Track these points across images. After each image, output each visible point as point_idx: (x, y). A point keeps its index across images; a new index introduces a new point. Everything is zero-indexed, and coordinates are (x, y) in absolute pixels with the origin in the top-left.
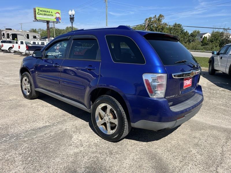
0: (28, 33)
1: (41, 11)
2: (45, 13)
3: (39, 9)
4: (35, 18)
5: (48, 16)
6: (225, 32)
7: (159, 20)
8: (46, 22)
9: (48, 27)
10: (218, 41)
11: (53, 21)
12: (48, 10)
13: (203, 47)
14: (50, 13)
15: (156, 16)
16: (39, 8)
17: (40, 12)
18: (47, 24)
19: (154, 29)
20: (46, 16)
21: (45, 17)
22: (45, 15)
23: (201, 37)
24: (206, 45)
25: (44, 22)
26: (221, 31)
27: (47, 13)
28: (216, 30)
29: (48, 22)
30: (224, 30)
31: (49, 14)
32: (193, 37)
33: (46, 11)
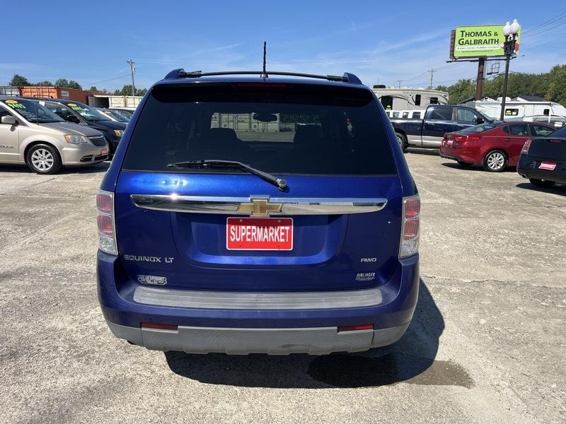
0: (419, 93)
1: (469, 34)
2: (478, 38)
3: (463, 32)
4: (452, 55)
5: (485, 45)
8: (477, 61)
9: (481, 73)
11: (496, 56)
12: (487, 29)
14: (493, 37)
16: (463, 29)
17: (466, 39)
18: (479, 66)
20: (480, 46)
21: (477, 47)
22: (476, 42)
25: (474, 61)
27: (483, 38)
29: (482, 60)
31: (487, 38)
33: (481, 33)
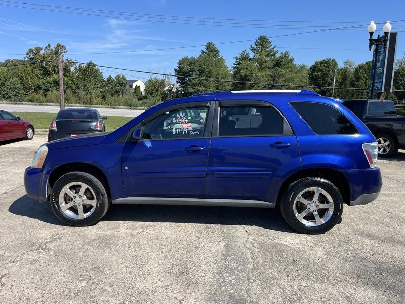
6: (167, 80)
7: (56, 53)
10: (160, 93)
13: (141, 102)
15: (49, 46)
19: (50, 69)
23: (131, 86)
24: (145, 99)
26: (161, 77)
28: (154, 77)
30: (165, 77)
32: (121, 86)
